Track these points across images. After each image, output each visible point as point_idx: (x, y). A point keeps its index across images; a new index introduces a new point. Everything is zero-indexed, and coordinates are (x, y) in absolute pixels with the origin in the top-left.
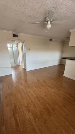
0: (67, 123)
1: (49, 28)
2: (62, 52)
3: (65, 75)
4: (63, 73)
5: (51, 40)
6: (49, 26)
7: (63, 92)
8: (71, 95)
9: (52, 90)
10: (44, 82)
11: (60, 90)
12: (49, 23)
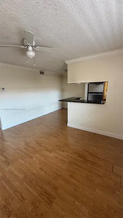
0: (77, 203)
1: (31, 57)
2: (62, 90)
3: (68, 125)
4: (66, 122)
5: (42, 73)
6: (31, 54)
7: (69, 152)
8: (78, 154)
9: (52, 155)
10: (38, 143)
11: (63, 151)
12: (30, 48)
